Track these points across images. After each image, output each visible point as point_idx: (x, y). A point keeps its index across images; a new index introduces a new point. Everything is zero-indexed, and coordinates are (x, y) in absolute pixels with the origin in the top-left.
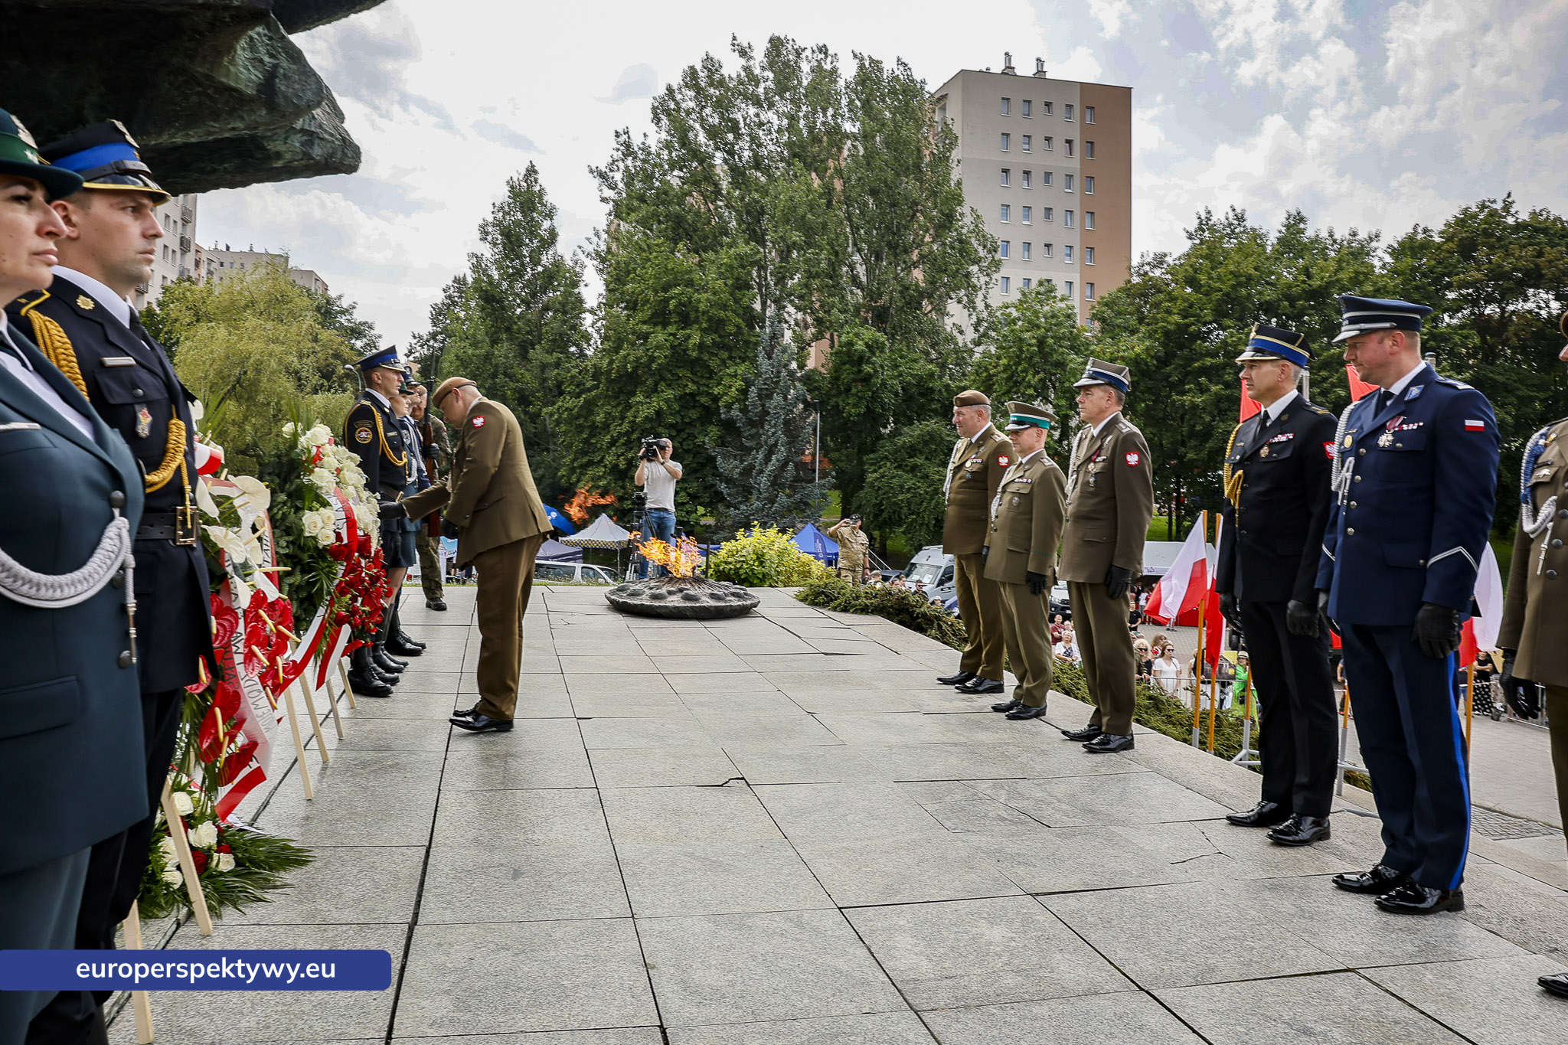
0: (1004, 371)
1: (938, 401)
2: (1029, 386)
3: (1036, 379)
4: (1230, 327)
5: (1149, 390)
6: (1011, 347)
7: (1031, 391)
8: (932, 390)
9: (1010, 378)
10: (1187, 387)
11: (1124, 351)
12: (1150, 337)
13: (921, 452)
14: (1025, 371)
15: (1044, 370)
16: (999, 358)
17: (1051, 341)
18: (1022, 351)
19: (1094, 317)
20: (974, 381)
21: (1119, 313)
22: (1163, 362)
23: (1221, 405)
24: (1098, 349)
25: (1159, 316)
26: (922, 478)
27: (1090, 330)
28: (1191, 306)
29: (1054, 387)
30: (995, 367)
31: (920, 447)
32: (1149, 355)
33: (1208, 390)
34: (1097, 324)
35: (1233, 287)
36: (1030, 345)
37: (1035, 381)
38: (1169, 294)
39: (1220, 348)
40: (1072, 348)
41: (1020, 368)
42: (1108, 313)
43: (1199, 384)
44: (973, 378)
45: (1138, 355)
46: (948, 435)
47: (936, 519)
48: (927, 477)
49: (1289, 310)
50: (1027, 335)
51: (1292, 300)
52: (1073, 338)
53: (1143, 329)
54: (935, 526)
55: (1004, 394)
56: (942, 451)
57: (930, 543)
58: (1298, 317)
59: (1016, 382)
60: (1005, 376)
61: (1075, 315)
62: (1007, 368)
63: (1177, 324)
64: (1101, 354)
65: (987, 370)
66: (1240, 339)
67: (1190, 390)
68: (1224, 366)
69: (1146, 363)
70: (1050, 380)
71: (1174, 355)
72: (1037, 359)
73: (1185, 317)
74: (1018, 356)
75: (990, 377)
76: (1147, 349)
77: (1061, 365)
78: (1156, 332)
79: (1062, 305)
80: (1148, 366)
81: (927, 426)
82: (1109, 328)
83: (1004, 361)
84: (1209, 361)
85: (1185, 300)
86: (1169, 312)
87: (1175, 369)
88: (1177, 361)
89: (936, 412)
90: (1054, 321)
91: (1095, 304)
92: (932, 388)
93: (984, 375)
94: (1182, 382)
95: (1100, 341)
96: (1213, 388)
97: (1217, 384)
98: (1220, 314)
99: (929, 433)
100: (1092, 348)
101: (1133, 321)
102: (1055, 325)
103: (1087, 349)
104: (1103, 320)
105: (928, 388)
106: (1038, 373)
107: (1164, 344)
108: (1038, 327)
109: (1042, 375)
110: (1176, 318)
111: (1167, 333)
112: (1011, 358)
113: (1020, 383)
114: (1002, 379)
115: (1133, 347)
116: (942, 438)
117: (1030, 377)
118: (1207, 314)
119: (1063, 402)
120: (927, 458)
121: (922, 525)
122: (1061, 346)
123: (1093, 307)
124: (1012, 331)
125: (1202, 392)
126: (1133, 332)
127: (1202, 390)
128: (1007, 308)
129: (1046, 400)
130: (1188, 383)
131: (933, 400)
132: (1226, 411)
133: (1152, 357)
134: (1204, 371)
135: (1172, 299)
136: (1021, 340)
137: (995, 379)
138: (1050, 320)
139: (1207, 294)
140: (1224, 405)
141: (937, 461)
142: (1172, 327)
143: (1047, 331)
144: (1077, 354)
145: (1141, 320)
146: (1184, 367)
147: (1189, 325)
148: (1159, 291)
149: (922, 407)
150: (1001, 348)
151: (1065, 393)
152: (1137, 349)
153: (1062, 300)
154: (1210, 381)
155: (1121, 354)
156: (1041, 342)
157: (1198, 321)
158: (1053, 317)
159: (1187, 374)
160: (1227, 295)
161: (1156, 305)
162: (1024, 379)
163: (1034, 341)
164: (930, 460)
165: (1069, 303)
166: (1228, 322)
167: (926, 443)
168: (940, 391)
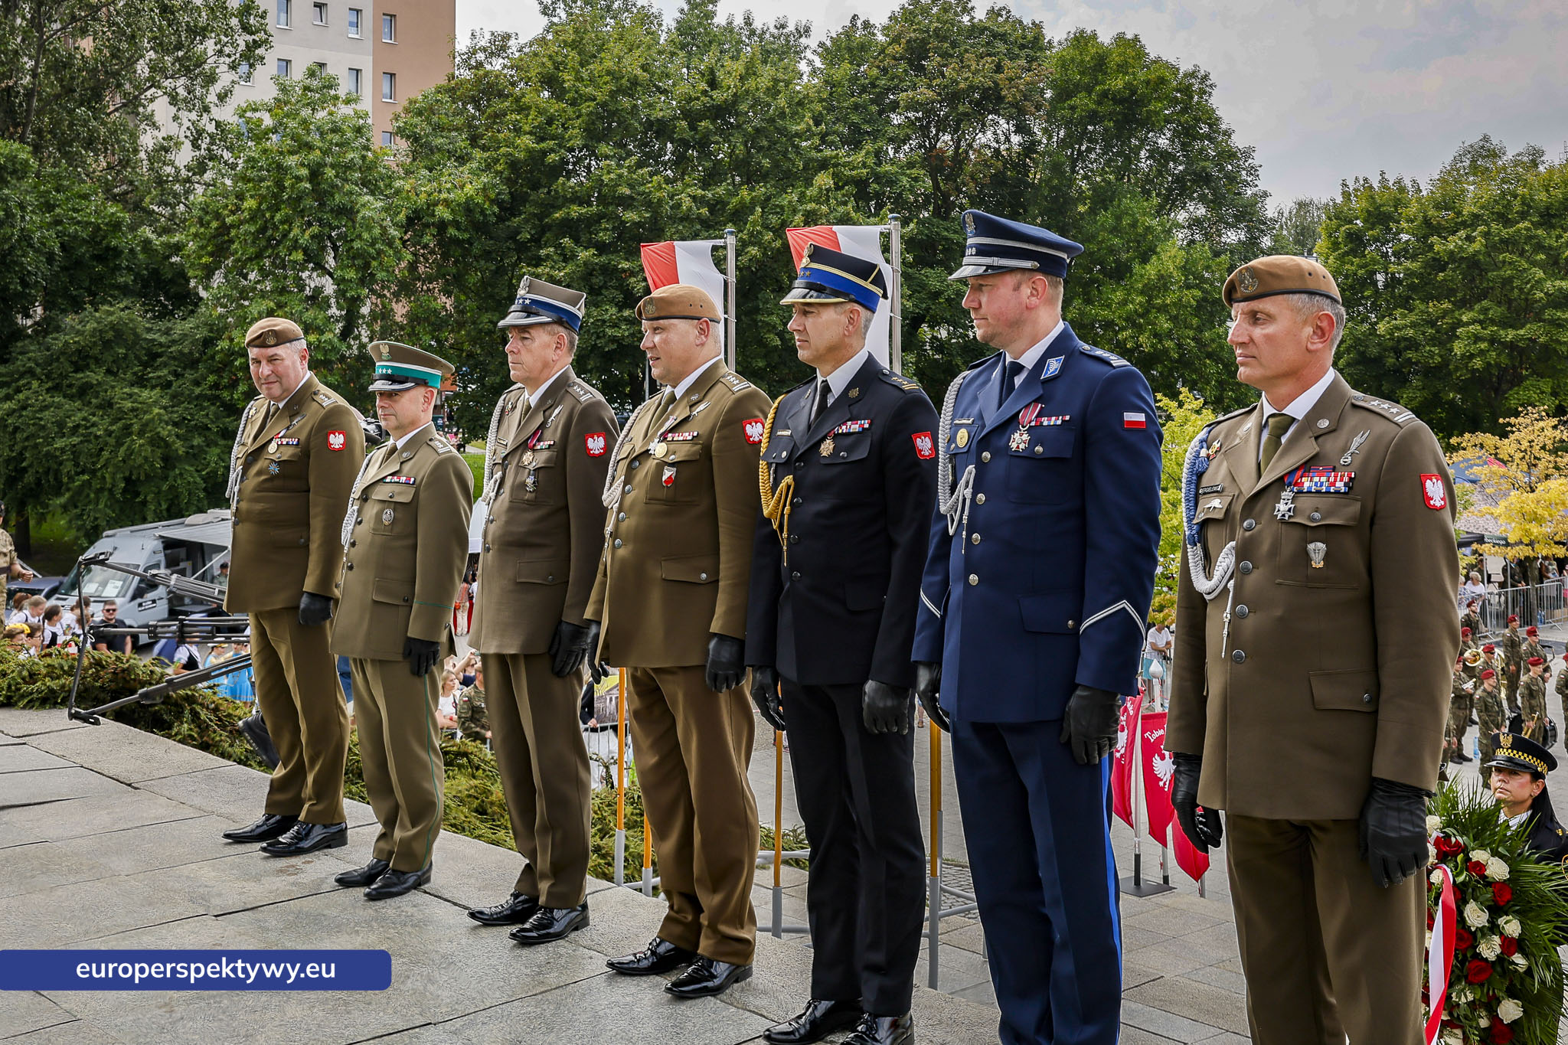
0: (252, 219)
1: (129, 269)
2: (296, 246)
3: (307, 236)
4: (607, 157)
5: (487, 255)
6: (262, 180)
7: (299, 256)
8: (117, 252)
9: (263, 230)
10: (543, 252)
11: (449, 191)
12: (488, 167)
13: (97, 361)
14: (289, 221)
15: (320, 220)
16: (240, 197)
17: (330, 173)
18: (282, 188)
19: (400, 132)
20: (196, 235)
21: (439, 128)
22: (509, 208)
23: (594, 280)
24: (407, 187)
25: (501, 136)
26: (99, 407)
27: (394, 153)
28: (550, 122)
29: (335, 248)
30: (233, 213)
31: (96, 351)
32: (486, 197)
33: (574, 256)
34: (403, 145)
35: (613, 94)
36: (299, 179)
37: (305, 239)
38: (518, 100)
39: (592, 188)
40: (365, 183)
41: (278, 217)
42: (422, 127)
43: (558, 246)
44: (193, 230)
45: (469, 199)
46: (149, 330)
47: (128, 480)
48: (110, 405)
49: (688, 135)
50: (291, 161)
51: (692, 117)
52: (368, 167)
53: (477, 154)
54: (125, 491)
55: (250, 259)
56: (137, 357)
57: (117, 523)
58: (703, 145)
59: (269, 240)
60: (253, 229)
61: (369, 128)
62: (254, 216)
63: (529, 151)
64: (412, 195)
65: (217, 216)
66: (620, 176)
67: (548, 256)
68: (600, 217)
69: (483, 212)
70: (330, 237)
71: (524, 199)
72: (309, 202)
73: (542, 139)
74: (275, 196)
75: (225, 229)
76: (484, 189)
77: (347, 212)
78: (496, 161)
79: (345, 110)
80: (485, 216)
81: (111, 314)
82: (421, 148)
83: (250, 203)
84: (576, 211)
85: (541, 112)
86: (518, 131)
87: (526, 221)
88: (530, 209)
89: (125, 291)
90: (336, 138)
91: (399, 110)
92: (115, 249)
93: (214, 224)
94: (537, 241)
95: (408, 173)
96: (584, 255)
97: (586, 248)
98: (594, 135)
99: (113, 327)
100: (397, 184)
101: (461, 142)
102: (337, 145)
103: (389, 186)
104: (415, 139)
105: (108, 248)
106: (309, 224)
107: (509, 182)
108: (310, 147)
109: (315, 229)
110: (527, 141)
111: (513, 165)
112: (263, 198)
113: (279, 243)
114: (246, 233)
115: (462, 187)
116: (137, 335)
117: (295, 231)
118: (575, 137)
119: (351, 274)
120: (109, 372)
121: (101, 490)
122: (346, 180)
123: (397, 118)
124: (265, 151)
125: (566, 260)
126: (462, 160)
127: (567, 257)
128: (255, 110)
129: (320, 267)
130: (546, 246)
131: (118, 268)
132: (601, 288)
133: (492, 202)
134: (570, 227)
135: (523, 109)
136: (279, 166)
137: (233, 233)
138: (329, 137)
139: (573, 103)
140: (597, 280)
141: (129, 375)
142: (522, 156)
143: (326, 152)
144: (372, 193)
145: (474, 140)
146: (540, 217)
147: (544, 153)
148: (501, 95)
149: (98, 279)
150: (246, 179)
151: (354, 258)
152: (469, 189)
153: (348, 102)
154: (577, 241)
155: (444, 196)
156: (315, 174)
157: (560, 146)
158: (335, 130)
159: (544, 229)
160: (604, 105)
161: (498, 116)
162: (285, 235)
163: (304, 172)
164: (115, 374)
165: (359, 107)
166: (604, 148)
167: (107, 344)
168: (132, 250)
